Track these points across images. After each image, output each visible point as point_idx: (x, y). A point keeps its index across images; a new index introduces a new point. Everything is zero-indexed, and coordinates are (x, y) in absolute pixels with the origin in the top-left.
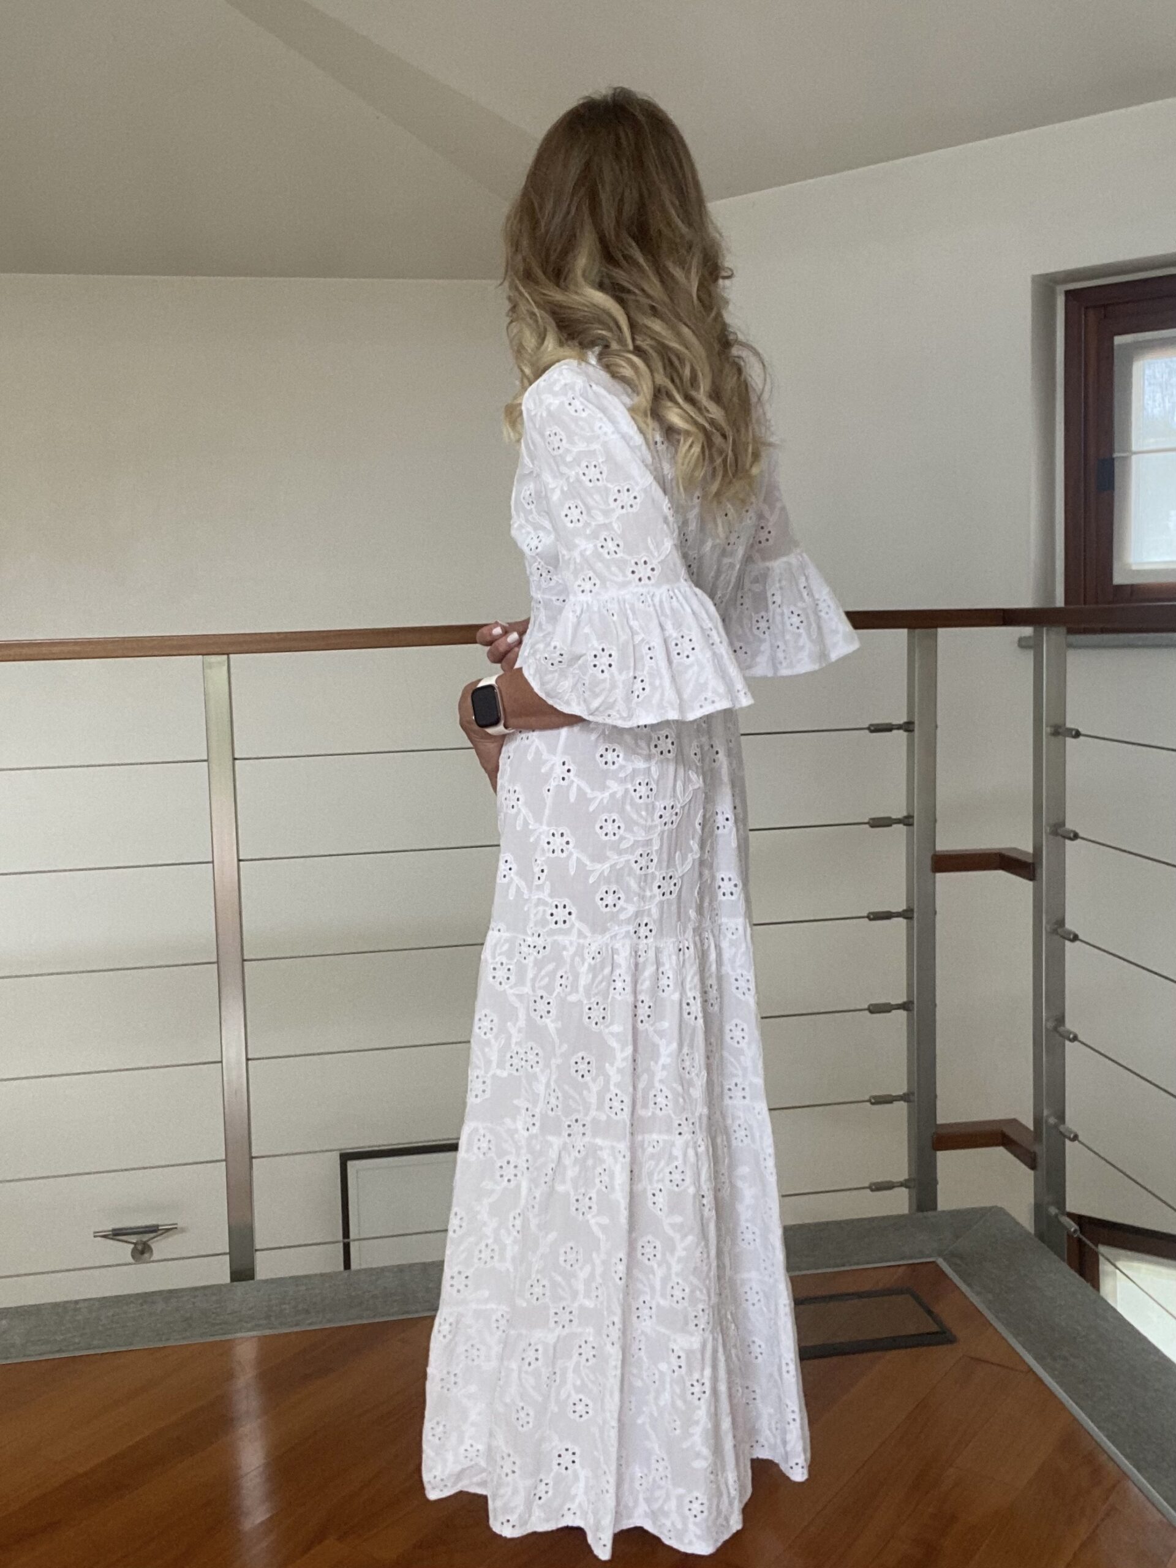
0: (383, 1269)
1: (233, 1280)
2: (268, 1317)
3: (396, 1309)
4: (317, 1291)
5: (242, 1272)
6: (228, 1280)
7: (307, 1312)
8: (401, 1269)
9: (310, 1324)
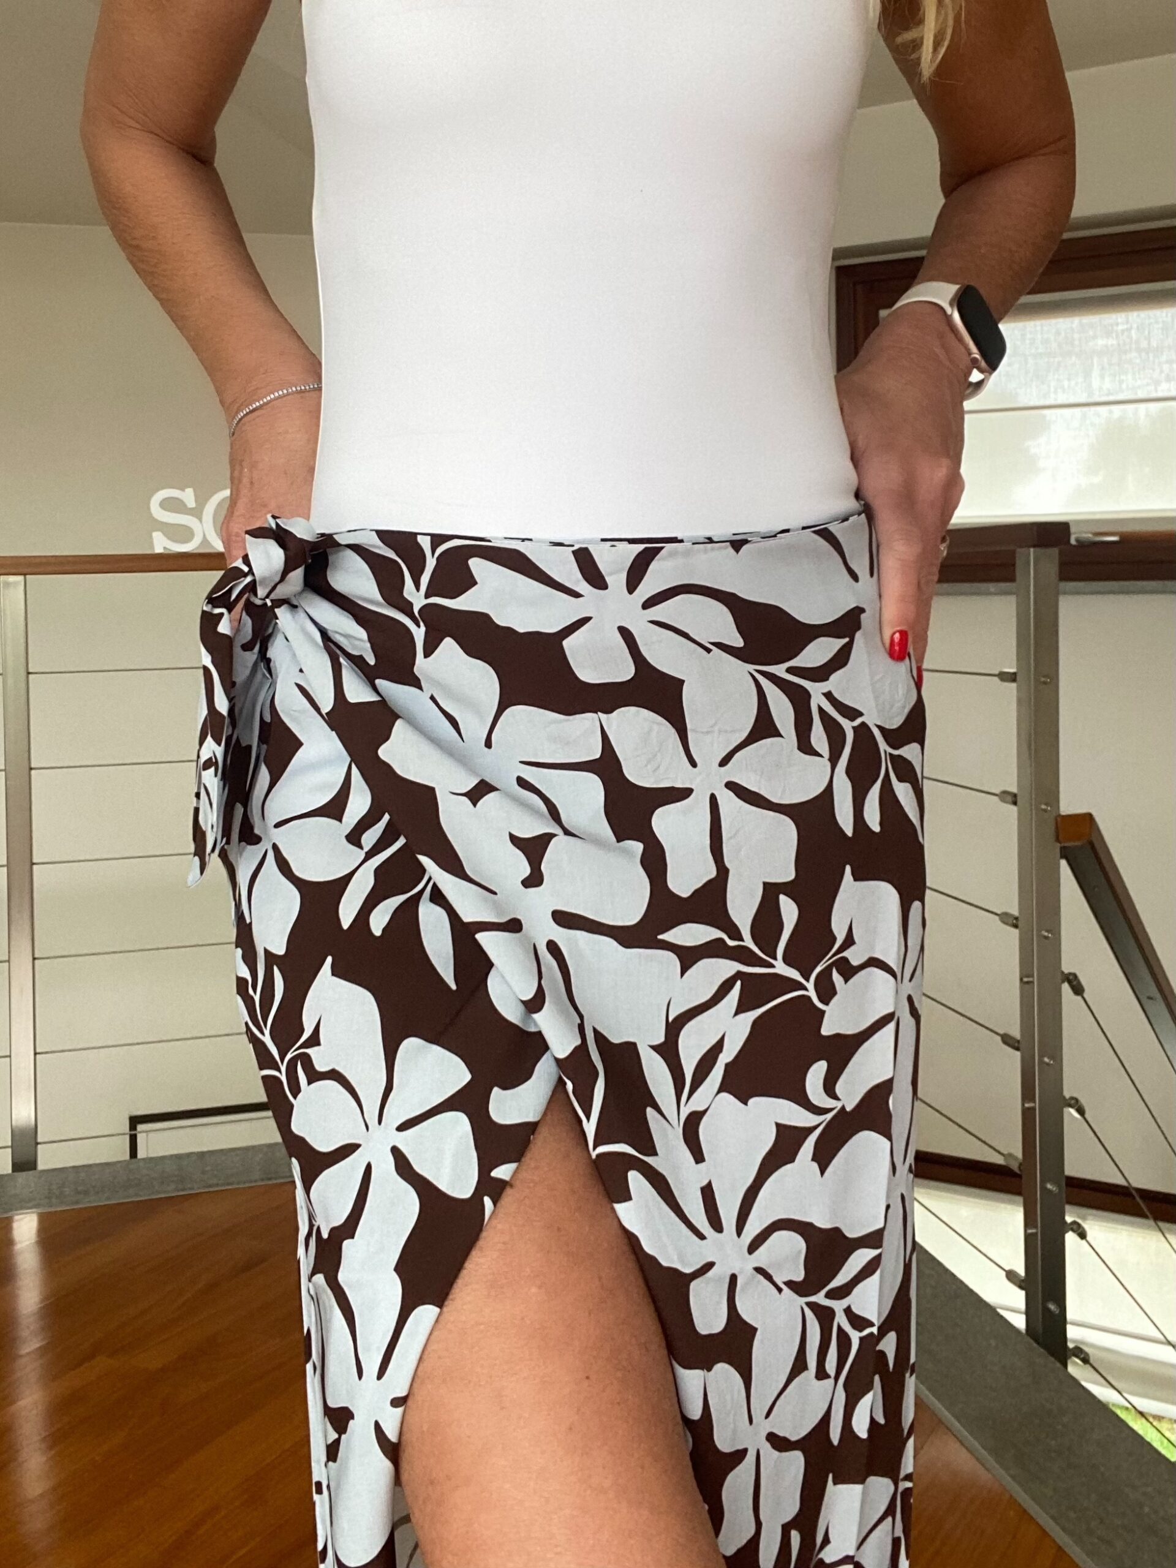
0: (163, 1158)
1: (13, 1171)
2: (49, 1198)
3: (173, 1186)
4: (97, 1177)
5: (24, 1163)
6: (10, 1171)
7: (86, 1193)
8: (178, 1157)
9: (89, 1202)
